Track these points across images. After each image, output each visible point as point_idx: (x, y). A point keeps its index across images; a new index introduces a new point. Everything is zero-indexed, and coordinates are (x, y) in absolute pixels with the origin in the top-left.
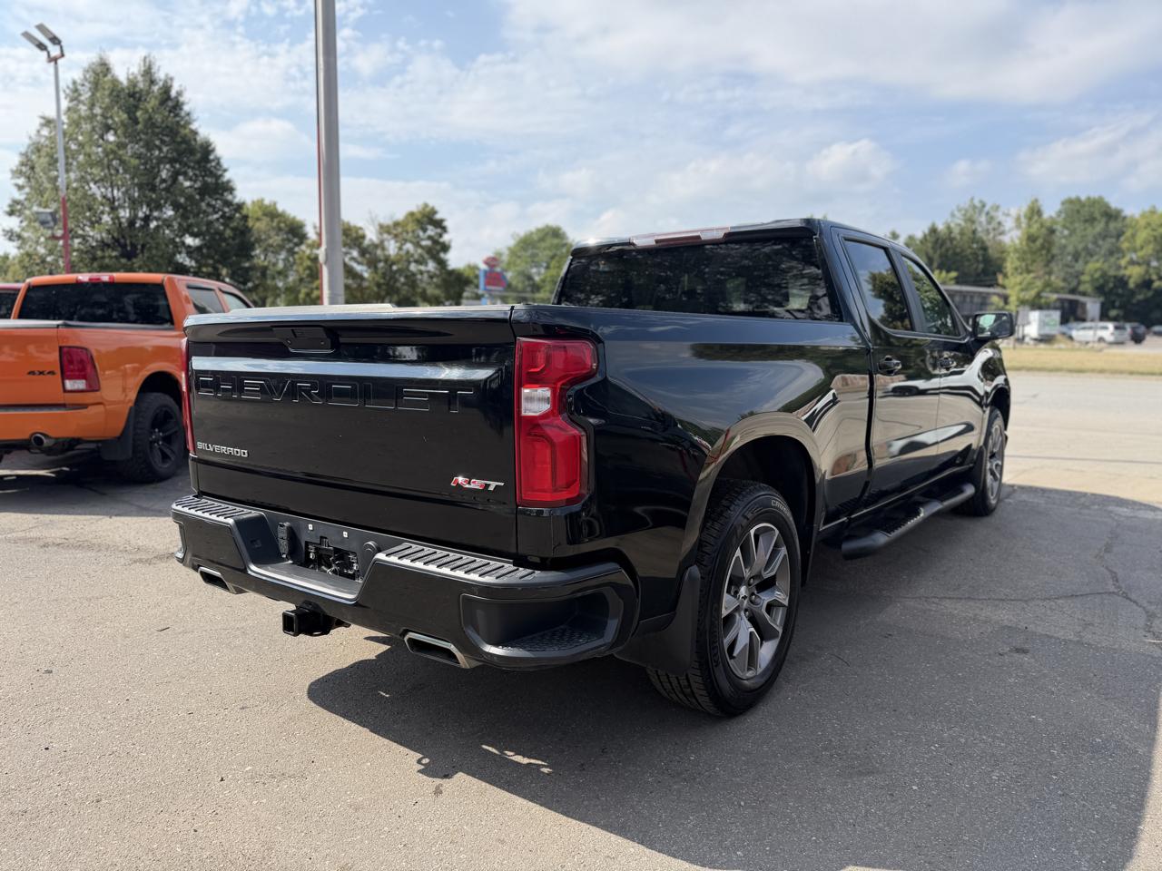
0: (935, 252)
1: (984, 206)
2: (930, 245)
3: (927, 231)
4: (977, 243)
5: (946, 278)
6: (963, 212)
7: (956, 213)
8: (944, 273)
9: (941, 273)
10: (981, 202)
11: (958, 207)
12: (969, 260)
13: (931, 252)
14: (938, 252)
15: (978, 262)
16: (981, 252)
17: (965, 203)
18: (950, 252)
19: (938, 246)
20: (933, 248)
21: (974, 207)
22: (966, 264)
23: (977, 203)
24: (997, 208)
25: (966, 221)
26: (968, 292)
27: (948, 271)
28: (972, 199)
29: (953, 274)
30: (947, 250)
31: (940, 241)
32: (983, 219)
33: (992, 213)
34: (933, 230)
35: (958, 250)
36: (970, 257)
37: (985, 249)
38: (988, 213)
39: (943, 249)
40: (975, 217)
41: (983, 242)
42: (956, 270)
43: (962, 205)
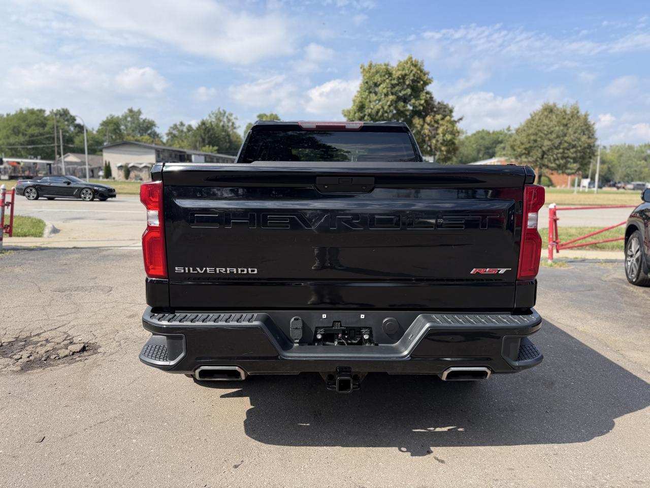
0: (205, 135)
1: (225, 113)
2: (202, 131)
3: (200, 124)
4: (225, 132)
5: (212, 149)
6: (215, 115)
7: (211, 115)
8: (211, 147)
9: (209, 147)
10: (224, 110)
11: (212, 112)
12: (222, 141)
13: (203, 135)
14: (207, 135)
15: (226, 142)
16: (227, 137)
17: (215, 110)
18: (213, 136)
19: (206, 132)
20: (204, 133)
21: (221, 113)
22: (221, 142)
23: (221, 110)
24: (231, 115)
25: (216, 119)
26: (225, 158)
27: (213, 146)
28: (219, 109)
29: (216, 148)
30: (211, 135)
31: (207, 129)
32: (225, 120)
33: (229, 117)
34: (203, 123)
35: (217, 135)
36: (222, 139)
37: (229, 135)
38: (227, 117)
39: (210, 134)
40: (221, 118)
41: (228, 132)
42: (217, 146)
43: (214, 111)
